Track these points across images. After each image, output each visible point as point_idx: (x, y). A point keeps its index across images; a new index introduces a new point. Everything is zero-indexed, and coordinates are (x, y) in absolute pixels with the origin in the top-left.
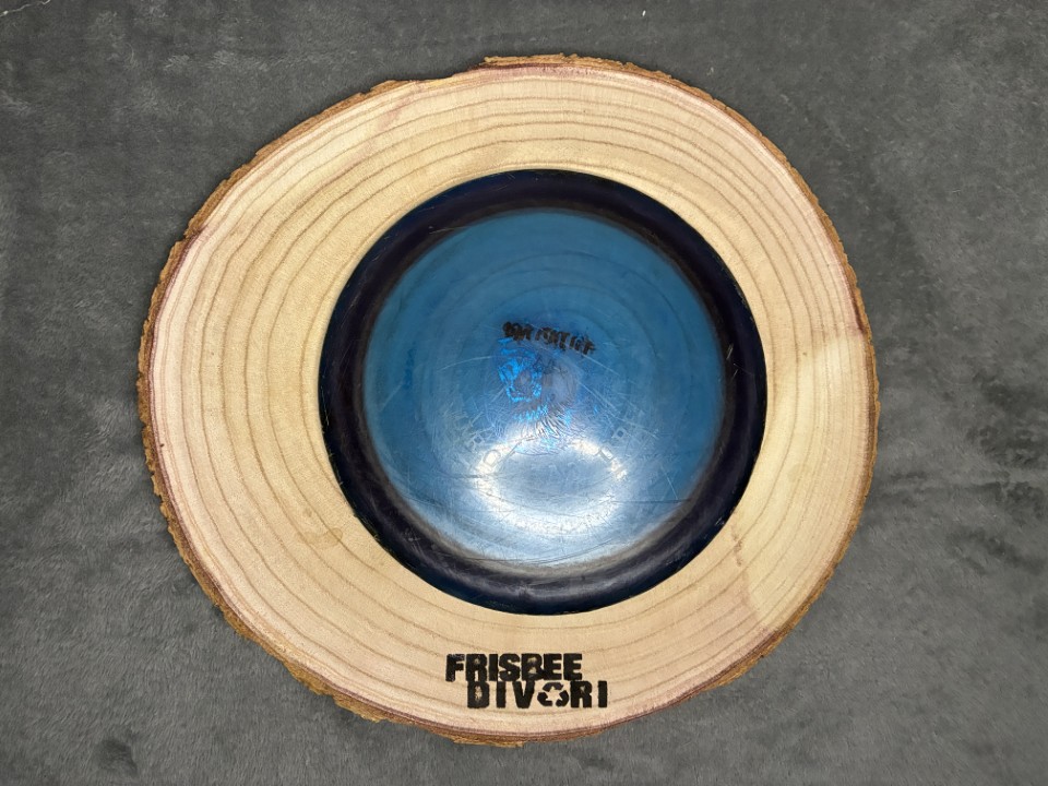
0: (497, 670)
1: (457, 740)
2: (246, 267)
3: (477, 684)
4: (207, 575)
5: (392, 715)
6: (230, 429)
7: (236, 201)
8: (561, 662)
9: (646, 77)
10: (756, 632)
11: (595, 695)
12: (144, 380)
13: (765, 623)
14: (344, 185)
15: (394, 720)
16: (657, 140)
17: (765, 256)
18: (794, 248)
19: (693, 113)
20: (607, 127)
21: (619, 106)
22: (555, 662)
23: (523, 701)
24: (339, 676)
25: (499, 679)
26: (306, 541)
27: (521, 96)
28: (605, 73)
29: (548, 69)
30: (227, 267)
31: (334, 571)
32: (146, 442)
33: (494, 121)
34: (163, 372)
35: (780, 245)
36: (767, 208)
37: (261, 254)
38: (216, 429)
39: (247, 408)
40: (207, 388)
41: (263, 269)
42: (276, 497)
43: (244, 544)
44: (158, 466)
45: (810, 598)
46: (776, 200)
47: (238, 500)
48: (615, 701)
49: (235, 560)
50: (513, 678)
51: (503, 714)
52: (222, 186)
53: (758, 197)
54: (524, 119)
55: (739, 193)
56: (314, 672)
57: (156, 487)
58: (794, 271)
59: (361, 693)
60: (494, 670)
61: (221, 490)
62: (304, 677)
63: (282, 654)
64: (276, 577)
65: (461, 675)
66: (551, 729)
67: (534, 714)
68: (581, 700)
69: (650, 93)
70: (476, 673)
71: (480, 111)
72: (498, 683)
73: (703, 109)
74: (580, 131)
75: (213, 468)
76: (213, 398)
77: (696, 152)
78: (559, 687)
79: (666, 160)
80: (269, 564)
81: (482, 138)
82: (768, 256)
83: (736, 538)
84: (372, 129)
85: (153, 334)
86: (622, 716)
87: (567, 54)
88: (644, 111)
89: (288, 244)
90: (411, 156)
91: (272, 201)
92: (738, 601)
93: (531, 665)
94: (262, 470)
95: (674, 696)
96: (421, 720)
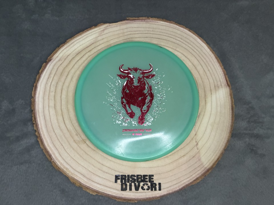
0: (129, 179)
1: (118, 200)
2: (63, 69)
3: (124, 184)
4: (48, 152)
5: (99, 193)
6: (56, 112)
7: (61, 53)
8: (148, 177)
9: (168, 22)
10: (203, 169)
11: (157, 187)
12: (33, 99)
13: (206, 166)
14: (89, 49)
15: (100, 194)
16: (172, 38)
17: (201, 67)
18: (209, 65)
19: (181, 31)
20: (159, 34)
21: (161, 29)
22: (146, 177)
23: (137, 189)
24: (84, 181)
25: (130, 182)
26: (76, 142)
27: (136, 27)
28: (158, 21)
29: (143, 21)
30: (57, 69)
31: (83, 151)
32: (33, 115)
33: (130, 33)
34: (39, 97)
35: (205, 64)
36: (202, 55)
37: (67, 66)
38: (52, 111)
39: (61, 106)
40: (50, 101)
41: (67, 70)
42: (68, 130)
43: (59, 143)
44: (36, 122)
45: (218, 159)
46: (204, 53)
47: (58, 131)
48: (163, 189)
49: (56, 148)
50: (134, 182)
51: (131, 193)
52: (57, 49)
53: (199, 52)
54: (137, 32)
55: (194, 51)
56: (77, 180)
57: (35, 127)
58: (209, 70)
59: (90, 186)
60: (128, 179)
61: (53, 128)
62: (74, 181)
63: (68, 175)
64: (67, 153)
65: (119, 181)
66: (145, 197)
67: (140, 192)
68: (154, 188)
69: (170, 26)
70: (123, 180)
71: (125, 31)
72: (130, 184)
73: (183, 30)
74: (151, 35)
75: (51, 123)
76: (52, 104)
77: (182, 41)
78: (147, 184)
79: (174, 43)
80: (65, 149)
81: (126, 37)
82: (202, 67)
83: (196, 142)
84: (97, 35)
85: (36, 86)
86: (166, 194)
87: (148, 17)
88: (168, 31)
89: (74, 64)
90: (107, 42)
91: (70, 53)
92: (198, 160)
93: (139, 178)
94: (65, 123)
95: (181, 187)
96: (107, 194)
